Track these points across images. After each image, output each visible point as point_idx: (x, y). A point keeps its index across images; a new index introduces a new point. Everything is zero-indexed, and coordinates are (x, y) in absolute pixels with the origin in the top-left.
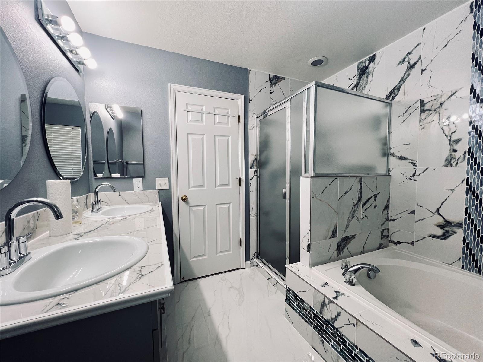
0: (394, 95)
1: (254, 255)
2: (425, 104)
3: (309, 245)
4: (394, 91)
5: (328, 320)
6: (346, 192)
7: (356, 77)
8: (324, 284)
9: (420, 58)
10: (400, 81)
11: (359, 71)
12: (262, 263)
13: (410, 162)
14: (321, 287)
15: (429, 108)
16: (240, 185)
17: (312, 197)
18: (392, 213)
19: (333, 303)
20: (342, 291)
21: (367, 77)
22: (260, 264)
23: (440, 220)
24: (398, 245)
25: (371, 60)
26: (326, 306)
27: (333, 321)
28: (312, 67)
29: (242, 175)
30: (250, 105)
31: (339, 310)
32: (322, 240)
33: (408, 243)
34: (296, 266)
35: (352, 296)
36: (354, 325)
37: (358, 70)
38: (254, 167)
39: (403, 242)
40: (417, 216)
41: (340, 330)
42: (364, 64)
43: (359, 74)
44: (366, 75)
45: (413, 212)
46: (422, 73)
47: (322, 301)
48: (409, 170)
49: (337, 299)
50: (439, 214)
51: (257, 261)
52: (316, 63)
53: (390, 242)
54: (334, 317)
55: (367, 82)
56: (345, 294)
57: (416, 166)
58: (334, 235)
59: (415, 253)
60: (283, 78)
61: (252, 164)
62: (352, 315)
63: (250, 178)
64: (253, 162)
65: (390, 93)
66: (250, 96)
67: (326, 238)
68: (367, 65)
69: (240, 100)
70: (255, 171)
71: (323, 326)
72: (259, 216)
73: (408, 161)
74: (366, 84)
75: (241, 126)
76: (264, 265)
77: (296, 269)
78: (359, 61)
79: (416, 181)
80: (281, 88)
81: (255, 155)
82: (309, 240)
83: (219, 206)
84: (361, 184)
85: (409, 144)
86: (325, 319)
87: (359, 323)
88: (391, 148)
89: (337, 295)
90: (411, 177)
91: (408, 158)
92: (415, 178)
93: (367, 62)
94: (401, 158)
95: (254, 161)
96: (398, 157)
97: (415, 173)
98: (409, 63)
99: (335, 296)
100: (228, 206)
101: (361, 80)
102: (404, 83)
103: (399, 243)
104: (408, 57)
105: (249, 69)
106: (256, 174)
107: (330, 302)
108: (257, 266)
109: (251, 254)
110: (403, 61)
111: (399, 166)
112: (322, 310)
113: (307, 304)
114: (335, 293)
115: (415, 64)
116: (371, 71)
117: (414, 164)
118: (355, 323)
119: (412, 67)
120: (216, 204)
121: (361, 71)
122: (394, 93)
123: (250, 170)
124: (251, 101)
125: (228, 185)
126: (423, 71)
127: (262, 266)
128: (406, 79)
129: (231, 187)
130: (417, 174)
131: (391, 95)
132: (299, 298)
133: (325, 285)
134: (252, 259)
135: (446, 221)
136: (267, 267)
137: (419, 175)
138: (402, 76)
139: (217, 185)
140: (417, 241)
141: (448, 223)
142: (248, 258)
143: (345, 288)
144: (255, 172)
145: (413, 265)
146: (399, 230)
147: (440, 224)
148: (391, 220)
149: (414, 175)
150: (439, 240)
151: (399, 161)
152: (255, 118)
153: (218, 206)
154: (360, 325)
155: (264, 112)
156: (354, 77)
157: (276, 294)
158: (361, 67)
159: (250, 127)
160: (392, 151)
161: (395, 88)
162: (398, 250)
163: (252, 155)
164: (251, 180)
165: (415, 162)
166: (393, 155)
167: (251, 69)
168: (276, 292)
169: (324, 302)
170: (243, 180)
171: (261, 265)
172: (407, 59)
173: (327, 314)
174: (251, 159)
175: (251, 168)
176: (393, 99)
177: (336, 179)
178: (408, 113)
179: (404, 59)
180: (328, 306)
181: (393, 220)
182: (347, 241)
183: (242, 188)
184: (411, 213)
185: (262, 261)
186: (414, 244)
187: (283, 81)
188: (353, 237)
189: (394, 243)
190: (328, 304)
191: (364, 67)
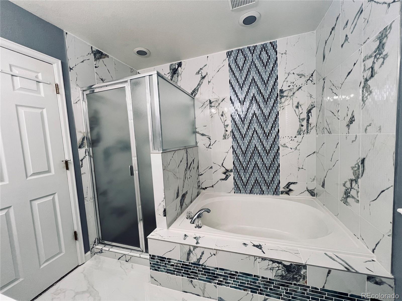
0: (195, 94)
1: (95, 242)
2: (212, 102)
3: (165, 211)
4: (195, 91)
5: (195, 262)
6: (181, 161)
7: (169, 74)
8: (184, 237)
9: (207, 74)
10: (198, 85)
11: (172, 70)
12: (106, 246)
13: (207, 137)
14: (184, 240)
15: (214, 105)
16: (67, 168)
17: (163, 170)
18: (201, 171)
19: (197, 247)
20: (197, 235)
21: (178, 76)
22: (104, 248)
23: (224, 170)
24: (206, 189)
25: (179, 65)
26: (192, 252)
27: (199, 260)
28: (136, 55)
29: (69, 157)
30: (72, 75)
31: (202, 250)
32: (172, 202)
33: (210, 187)
34: (156, 232)
35: (205, 235)
36: (215, 255)
37: (170, 69)
38: (84, 145)
39: (208, 187)
40: (213, 170)
41: (205, 264)
42: (174, 67)
43: (172, 73)
44: (176, 75)
45: (211, 168)
46: (209, 84)
47: (188, 250)
48: (207, 142)
49: (199, 243)
50: (223, 167)
51: (100, 247)
52: (141, 53)
53: (201, 189)
54: (199, 257)
55: (178, 80)
56: (201, 237)
57: (211, 140)
58: (178, 196)
59: (214, 192)
60: (106, 56)
61: (81, 143)
62: (212, 249)
63: (80, 159)
64: (81, 140)
65: (193, 91)
66: (71, 64)
67: (174, 200)
68: (176, 68)
69: (55, 66)
70: (86, 150)
71: (190, 269)
72: (96, 199)
73: (206, 136)
74: (177, 81)
75: (61, 98)
76: (111, 247)
77: (158, 235)
78: (171, 63)
79: (211, 148)
80: (106, 65)
81: (83, 132)
82: (165, 206)
83: (36, 203)
84: (187, 153)
85: (206, 126)
86: (191, 263)
87: (218, 251)
88: (197, 128)
89: (197, 240)
90: (208, 146)
91: (206, 135)
92: (211, 147)
93: (177, 66)
94: (203, 135)
95: (83, 139)
96: (201, 134)
97: (210, 144)
98: (202, 75)
99: (196, 242)
100: (52, 198)
101: (174, 77)
102: (200, 87)
103: (206, 188)
104: (201, 71)
105: (65, 31)
106: (87, 154)
107: (195, 247)
108: (101, 252)
109: (90, 243)
110: (198, 73)
111: (202, 140)
112: (189, 258)
113: (173, 260)
114: (195, 239)
115: (205, 76)
116: (180, 73)
117: (209, 139)
118: (215, 253)
119: (203, 78)
120: (31, 201)
121: (173, 71)
122: (195, 92)
123: (79, 149)
124: (71, 70)
125: (49, 171)
126: (209, 82)
127: (108, 249)
128: (201, 84)
129: (54, 174)
130: (211, 145)
131: (193, 93)
132: (165, 258)
133: (186, 237)
134: (93, 247)
135: (226, 170)
136: (114, 247)
137: (212, 145)
138: (199, 83)
139: (29, 174)
140: (215, 185)
141: (227, 171)
142: (87, 248)
143: (198, 232)
144: (86, 152)
145: (216, 199)
146: (205, 180)
147: (224, 172)
148: (200, 175)
149: (210, 145)
150: (224, 181)
151: (201, 136)
152: (79, 91)
153: (33, 202)
154: (218, 252)
155: (90, 87)
156: (168, 74)
157: (133, 268)
158: (172, 68)
159: (73, 100)
160: (197, 130)
161: (195, 89)
162: (206, 193)
163: (80, 132)
164: (82, 160)
165: (210, 137)
166: (198, 133)
167: (68, 33)
168: (132, 267)
169: (190, 250)
170: (71, 163)
171: (106, 248)
172: (200, 72)
173: (193, 259)
174: (79, 137)
175: (80, 147)
176: (195, 96)
177: (175, 152)
178: (204, 106)
179: (199, 71)
180: (193, 252)
181: (202, 175)
182: (184, 197)
183: (71, 172)
184: (210, 168)
185: (106, 244)
186: (213, 186)
187: (106, 58)
188: (187, 192)
189: (204, 189)
190: (194, 250)
191: (175, 68)
